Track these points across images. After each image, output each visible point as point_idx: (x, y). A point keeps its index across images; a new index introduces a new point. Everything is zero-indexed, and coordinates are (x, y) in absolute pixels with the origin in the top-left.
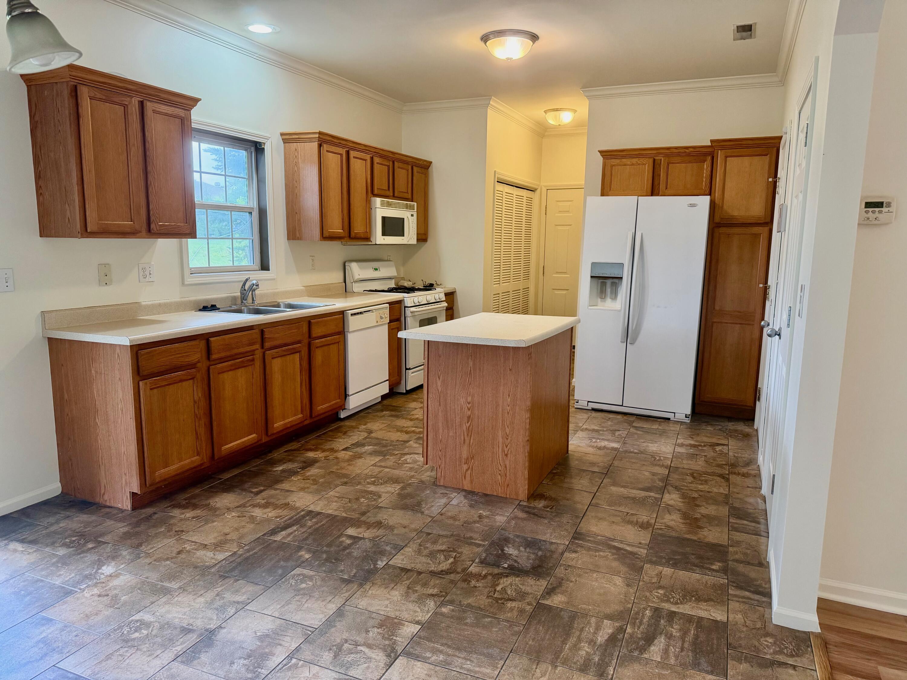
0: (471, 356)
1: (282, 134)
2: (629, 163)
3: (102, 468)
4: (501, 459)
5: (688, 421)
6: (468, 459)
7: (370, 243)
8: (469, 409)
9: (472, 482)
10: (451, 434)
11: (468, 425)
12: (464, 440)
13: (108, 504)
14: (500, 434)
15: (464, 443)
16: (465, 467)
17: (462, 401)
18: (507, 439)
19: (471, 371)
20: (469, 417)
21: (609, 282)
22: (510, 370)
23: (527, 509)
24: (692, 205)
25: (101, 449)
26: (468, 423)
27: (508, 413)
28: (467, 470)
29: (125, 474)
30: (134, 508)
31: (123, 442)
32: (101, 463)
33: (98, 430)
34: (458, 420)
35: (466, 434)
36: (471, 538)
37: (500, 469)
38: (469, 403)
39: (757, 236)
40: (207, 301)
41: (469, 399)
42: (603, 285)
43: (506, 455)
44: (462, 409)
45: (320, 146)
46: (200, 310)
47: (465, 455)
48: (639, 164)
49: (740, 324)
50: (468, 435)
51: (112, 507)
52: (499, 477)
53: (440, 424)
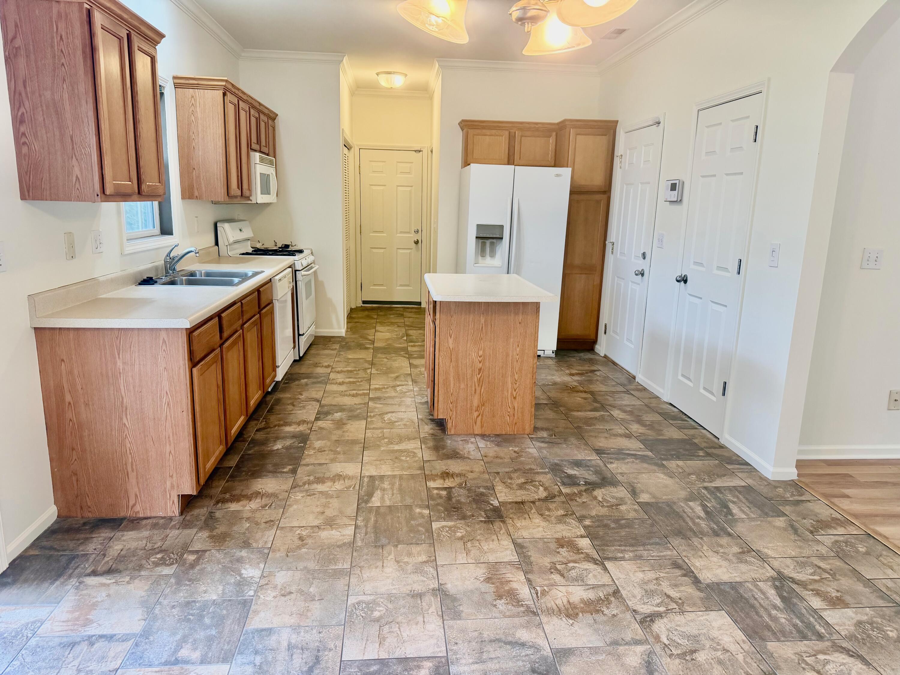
0: (483, 314)
1: (175, 78)
2: (488, 134)
3: (132, 476)
4: (509, 401)
5: (553, 355)
6: (478, 406)
7: (250, 202)
8: (480, 362)
9: (482, 427)
10: (462, 387)
11: (479, 376)
12: (475, 390)
13: (141, 515)
14: (509, 380)
15: (475, 392)
16: (476, 414)
17: (474, 355)
18: (516, 384)
19: (482, 327)
20: (480, 370)
21: (488, 242)
22: (520, 323)
23: (542, 440)
24: (558, 175)
25: (131, 453)
26: (479, 374)
27: (517, 361)
28: (478, 417)
29: (172, 476)
30: (182, 513)
31: (170, 441)
32: (130, 469)
33: (126, 432)
34: (469, 371)
35: (477, 385)
36: (531, 469)
37: (509, 410)
38: (480, 357)
39: (598, 202)
40: (141, 273)
41: (481, 353)
42: (484, 245)
43: (515, 398)
44: (473, 362)
45: (224, 94)
46: (140, 284)
47: (476, 403)
48: (497, 136)
49: (585, 274)
50: (478, 385)
51: (150, 518)
52: (508, 418)
53: (452, 379)
